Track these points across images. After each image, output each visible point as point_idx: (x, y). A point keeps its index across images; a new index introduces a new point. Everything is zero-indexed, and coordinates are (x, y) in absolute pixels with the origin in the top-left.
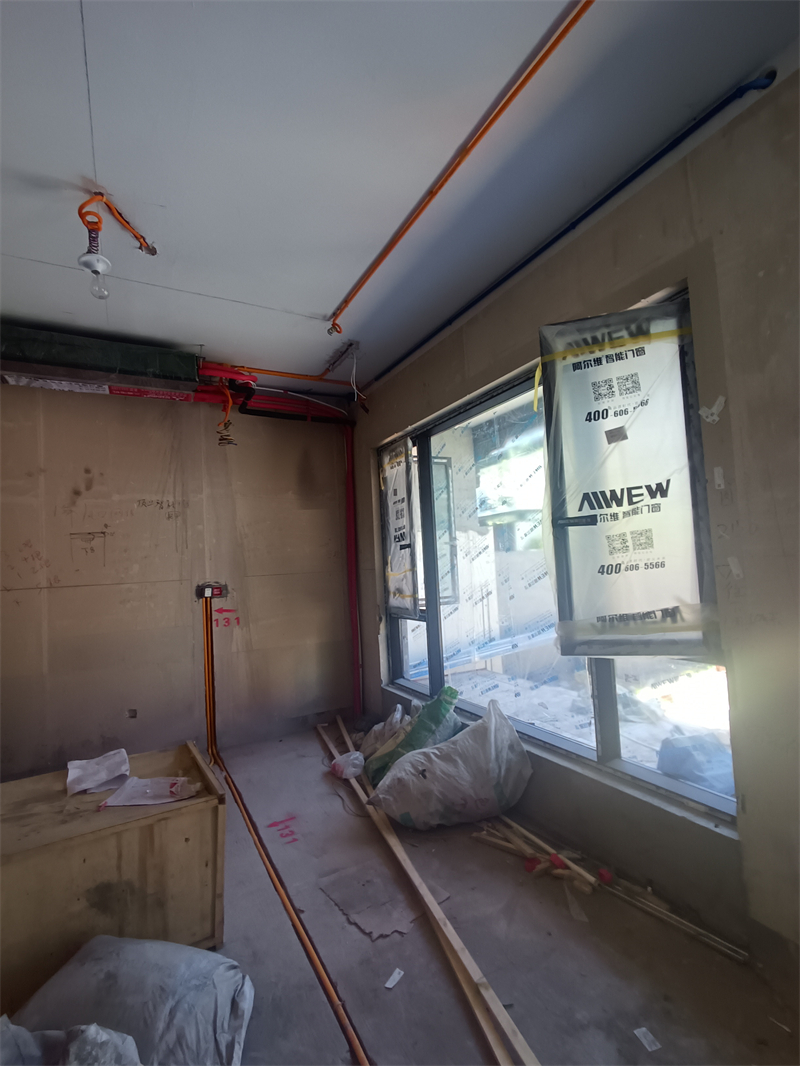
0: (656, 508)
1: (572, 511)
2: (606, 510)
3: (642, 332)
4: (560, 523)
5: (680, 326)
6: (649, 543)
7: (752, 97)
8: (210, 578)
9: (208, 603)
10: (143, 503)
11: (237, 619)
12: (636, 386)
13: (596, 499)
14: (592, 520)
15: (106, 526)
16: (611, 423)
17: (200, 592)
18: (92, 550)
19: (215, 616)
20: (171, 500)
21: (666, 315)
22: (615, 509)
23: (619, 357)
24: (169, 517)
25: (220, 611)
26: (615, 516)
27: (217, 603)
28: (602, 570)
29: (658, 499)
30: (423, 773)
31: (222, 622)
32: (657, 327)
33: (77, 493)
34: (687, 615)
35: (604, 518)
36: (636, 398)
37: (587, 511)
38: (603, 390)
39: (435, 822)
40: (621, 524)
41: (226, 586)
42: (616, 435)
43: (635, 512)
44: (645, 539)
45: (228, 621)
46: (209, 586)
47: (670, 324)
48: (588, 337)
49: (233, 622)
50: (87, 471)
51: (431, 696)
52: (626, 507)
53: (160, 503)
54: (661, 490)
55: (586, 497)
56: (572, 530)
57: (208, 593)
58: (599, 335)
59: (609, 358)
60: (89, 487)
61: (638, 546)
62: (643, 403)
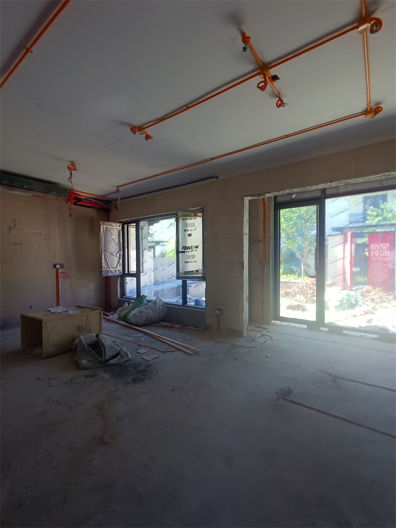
0: (196, 250)
1: (180, 250)
2: (187, 250)
3: (196, 215)
4: (178, 252)
5: (203, 215)
6: (194, 257)
7: (215, 179)
8: (58, 262)
9: (57, 270)
10: (35, 234)
11: (67, 276)
12: (194, 225)
13: (185, 248)
14: (184, 252)
15: (21, 241)
16: (189, 232)
17: (55, 266)
18: (16, 249)
19: (60, 275)
20: (45, 233)
21: (200, 212)
22: (189, 250)
23: (191, 219)
24: (44, 239)
25: (62, 273)
26: (188, 252)
27: (60, 270)
28: (185, 262)
29: (197, 249)
30: (141, 312)
31: (62, 277)
32: (198, 214)
33: (10, 228)
34: (200, 272)
35: (186, 252)
36: (193, 228)
37: (183, 250)
38: (188, 225)
39: (144, 323)
40: (189, 253)
41: (63, 264)
42: (190, 235)
43: (192, 251)
44: (194, 256)
45: (64, 277)
46: (58, 264)
47: (201, 214)
48: (186, 213)
49: (66, 277)
50: (14, 220)
51: (137, 299)
52: (191, 250)
53: (41, 234)
54: (197, 247)
55: (183, 247)
56: (180, 254)
57: (58, 266)
58: (188, 214)
59: (189, 219)
60: (15, 226)
61: (192, 258)
62: (195, 229)
